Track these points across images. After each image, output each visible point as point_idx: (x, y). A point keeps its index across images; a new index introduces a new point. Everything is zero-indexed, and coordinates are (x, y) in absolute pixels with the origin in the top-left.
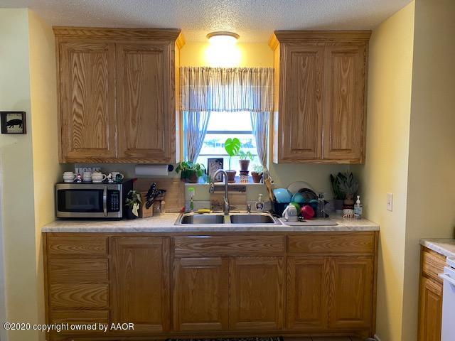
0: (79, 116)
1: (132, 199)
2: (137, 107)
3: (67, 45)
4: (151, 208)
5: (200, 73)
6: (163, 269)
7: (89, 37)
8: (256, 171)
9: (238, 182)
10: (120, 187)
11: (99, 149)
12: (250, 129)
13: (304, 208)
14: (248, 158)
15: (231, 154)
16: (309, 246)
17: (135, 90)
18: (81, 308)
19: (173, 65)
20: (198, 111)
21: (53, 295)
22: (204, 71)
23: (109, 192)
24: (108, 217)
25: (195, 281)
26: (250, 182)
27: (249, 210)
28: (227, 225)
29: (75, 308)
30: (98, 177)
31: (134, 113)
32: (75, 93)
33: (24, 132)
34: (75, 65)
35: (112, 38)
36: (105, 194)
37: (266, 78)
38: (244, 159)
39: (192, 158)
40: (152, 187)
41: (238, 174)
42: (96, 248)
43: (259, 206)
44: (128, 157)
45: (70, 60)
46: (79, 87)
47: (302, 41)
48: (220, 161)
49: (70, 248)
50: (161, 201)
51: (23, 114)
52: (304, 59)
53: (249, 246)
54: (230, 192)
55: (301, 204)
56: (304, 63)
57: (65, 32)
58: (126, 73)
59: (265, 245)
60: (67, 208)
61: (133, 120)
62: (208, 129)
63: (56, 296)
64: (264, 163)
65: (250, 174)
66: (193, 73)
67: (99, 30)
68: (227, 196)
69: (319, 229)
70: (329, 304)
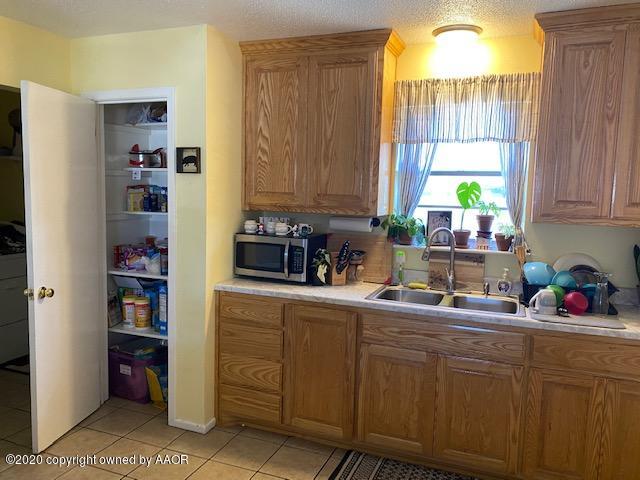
0: (264, 152)
1: (320, 259)
2: (330, 140)
3: (256, 63)
4: (344, 272)
5: (423, 88)
6: (346, 354)
7: (279, 51)
8: (503, 232)
9: (472, 249)
10: (304, 243)
11: (285, 193)
12: (498, 168)
13: (570, 296)
14: (491, 213)
15: (466, 206)
16: (568, 356)
17: (330, 117)
18: (251, 387)
19: (381, 78)
20: (420, 142)
21: (223, 366)
22: (429, 85)
23: (292, 249)
24: (289, 279)
25: (388, 379)
26: (492, 248)
27: (487, 292)
28: (444, 308)
29: (245, 386)
30: (282, 228)
31: (327, 147)
32: (261, 123)
33: (198, 171)
34: (263, 87)
35: (305, 50)
36: (287, 250)
37: (526, 89)
38: (485, 214)
39: (407, 209)
40: (344, 246)
41: (473, 235)
42: (269, 316)
43: (503, 286)
44: (318, 206)
45: (257, 81)
46: (266, 115)
47: (587, 26)
48: (447, 216)
49: (243, 312)
50: (357, 265)
51: (198, 150)
52: (587, 55)
53: (469, 342)
54: (457, 262)
55: (567, 290)
56: (587, 61)
57: (254, 48)
58: (319, 95)
59: (493, 345)
60: (246, 263)
61: (326, 156)
62: (433, 169)
63: (226, 367)
64: (517, 221)
65: (493, 236)
66: (413, 89)
67: (289, 41)
68: (452, 267)
69: (589, 331)
70: (600, 455)
